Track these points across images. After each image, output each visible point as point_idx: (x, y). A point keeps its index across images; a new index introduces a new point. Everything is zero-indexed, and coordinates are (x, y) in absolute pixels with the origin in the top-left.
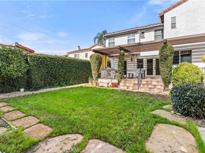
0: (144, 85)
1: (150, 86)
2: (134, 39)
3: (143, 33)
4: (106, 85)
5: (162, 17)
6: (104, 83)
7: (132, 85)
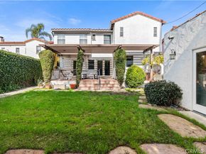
0: (104, 84)
1: (109, 86)
2: (86, 40)
3: (94, 35)
4: (63, 88)
5: (113, 25)
6: (59, 85)
7: (92, 85)
